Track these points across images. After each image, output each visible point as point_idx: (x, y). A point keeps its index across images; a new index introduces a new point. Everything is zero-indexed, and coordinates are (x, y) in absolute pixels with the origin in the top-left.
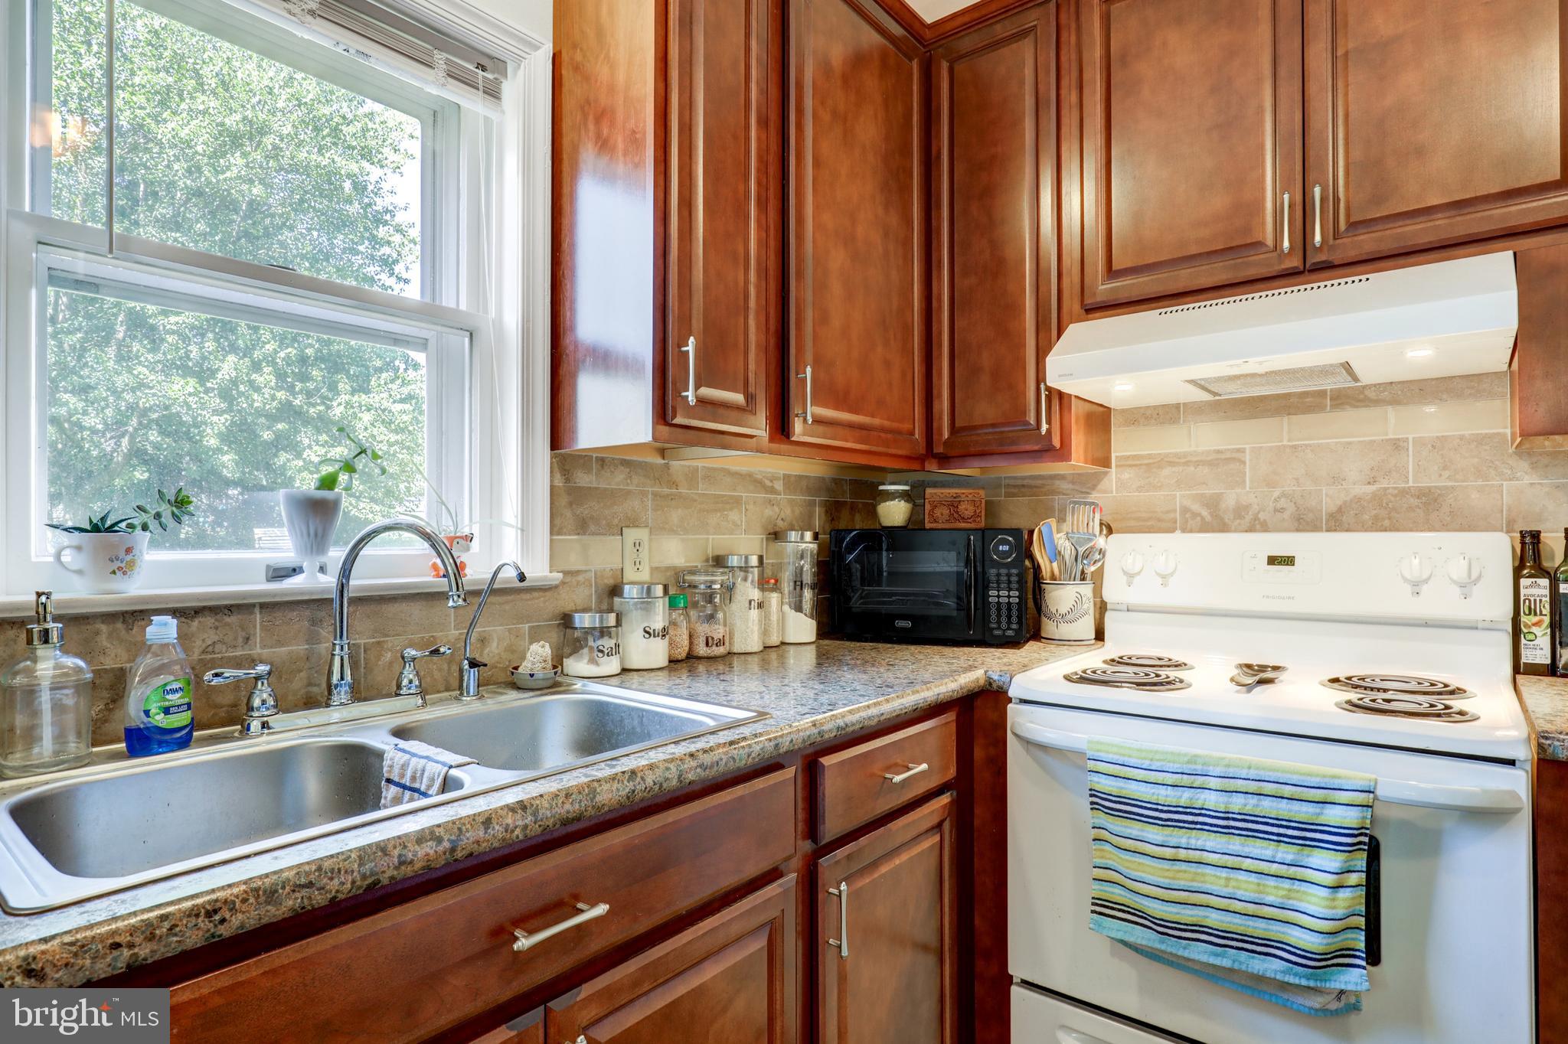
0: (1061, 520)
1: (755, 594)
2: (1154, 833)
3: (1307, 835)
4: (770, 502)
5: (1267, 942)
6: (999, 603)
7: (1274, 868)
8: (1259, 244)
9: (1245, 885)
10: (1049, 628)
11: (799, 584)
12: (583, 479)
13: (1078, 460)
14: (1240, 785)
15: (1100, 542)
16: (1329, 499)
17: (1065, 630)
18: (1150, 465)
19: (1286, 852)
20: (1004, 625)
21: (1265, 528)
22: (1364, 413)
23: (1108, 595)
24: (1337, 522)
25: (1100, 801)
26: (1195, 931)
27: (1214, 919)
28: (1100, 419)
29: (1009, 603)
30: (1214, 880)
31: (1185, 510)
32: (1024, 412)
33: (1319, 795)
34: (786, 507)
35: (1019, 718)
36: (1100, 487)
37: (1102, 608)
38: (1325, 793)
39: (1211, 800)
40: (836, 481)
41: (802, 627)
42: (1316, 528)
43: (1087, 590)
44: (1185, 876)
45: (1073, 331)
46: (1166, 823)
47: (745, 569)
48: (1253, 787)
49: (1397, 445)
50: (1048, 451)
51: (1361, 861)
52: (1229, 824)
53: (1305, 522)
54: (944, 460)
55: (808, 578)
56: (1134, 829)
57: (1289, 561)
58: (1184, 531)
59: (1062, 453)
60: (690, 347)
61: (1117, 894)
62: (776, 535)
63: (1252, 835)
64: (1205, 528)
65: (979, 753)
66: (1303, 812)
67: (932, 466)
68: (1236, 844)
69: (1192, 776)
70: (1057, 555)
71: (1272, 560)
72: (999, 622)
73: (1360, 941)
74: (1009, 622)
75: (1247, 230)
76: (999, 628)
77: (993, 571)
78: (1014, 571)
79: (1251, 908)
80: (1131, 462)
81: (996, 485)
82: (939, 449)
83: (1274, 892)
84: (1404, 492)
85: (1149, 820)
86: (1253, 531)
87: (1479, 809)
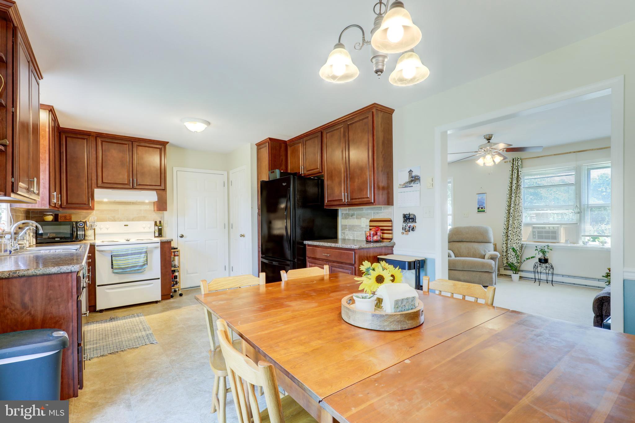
3: (141, 253)
5: (136, 266)
6: (80, 234)
7: (137, 258)
8: (127, 184)
9: (134, 260)
10: (86, 238)
14: (133, 249)
15: (95, 223)
16: (132, 217)
17: (89, 238)
18: (102, 211)
19: (139, 255)
20: (81, 238)
21: (122, 221)
22: (137, 205)
23: (96, 232)
24: (134, 220)
25: (112, 256)
26: (127, 268)
29: (82, 234)
30: (130, 261)
32: (85, 201)
33: (142, 249)
35: (97, 248)
36: (92, 214)
37: (95, 234)
38: (143, 248)
39: (130, 252)
42: (130, 221)
43: (92, 231)
46: (124, 256)
48: (135, 249)
50: (90, 208)
51: (145, 254)
52: (132, 254)
53: (128, 220)
57: (127, 225)
58: (109, 221)
59: (92, 209)
60: (55, 194)
61: (117, 267)
63: (135, 254)
64: (112, 221)
66: (140, 251)
67: (60, 210)
68: (133, 256)
69: (127, 250)
70: (88, 226)
71: (125, 225)
72: (80, 237)
73: (146, 262)
74: (82, 237)
75: (125, 182)
76: (80, 238)
77: (79, 229)
78: (83, 228)
79: (135, 263)
80: (98, 210)
83: (137, 260)
84: (141, 216)
85: (121, 256)
86: (120, 221)
87: (156, 248)
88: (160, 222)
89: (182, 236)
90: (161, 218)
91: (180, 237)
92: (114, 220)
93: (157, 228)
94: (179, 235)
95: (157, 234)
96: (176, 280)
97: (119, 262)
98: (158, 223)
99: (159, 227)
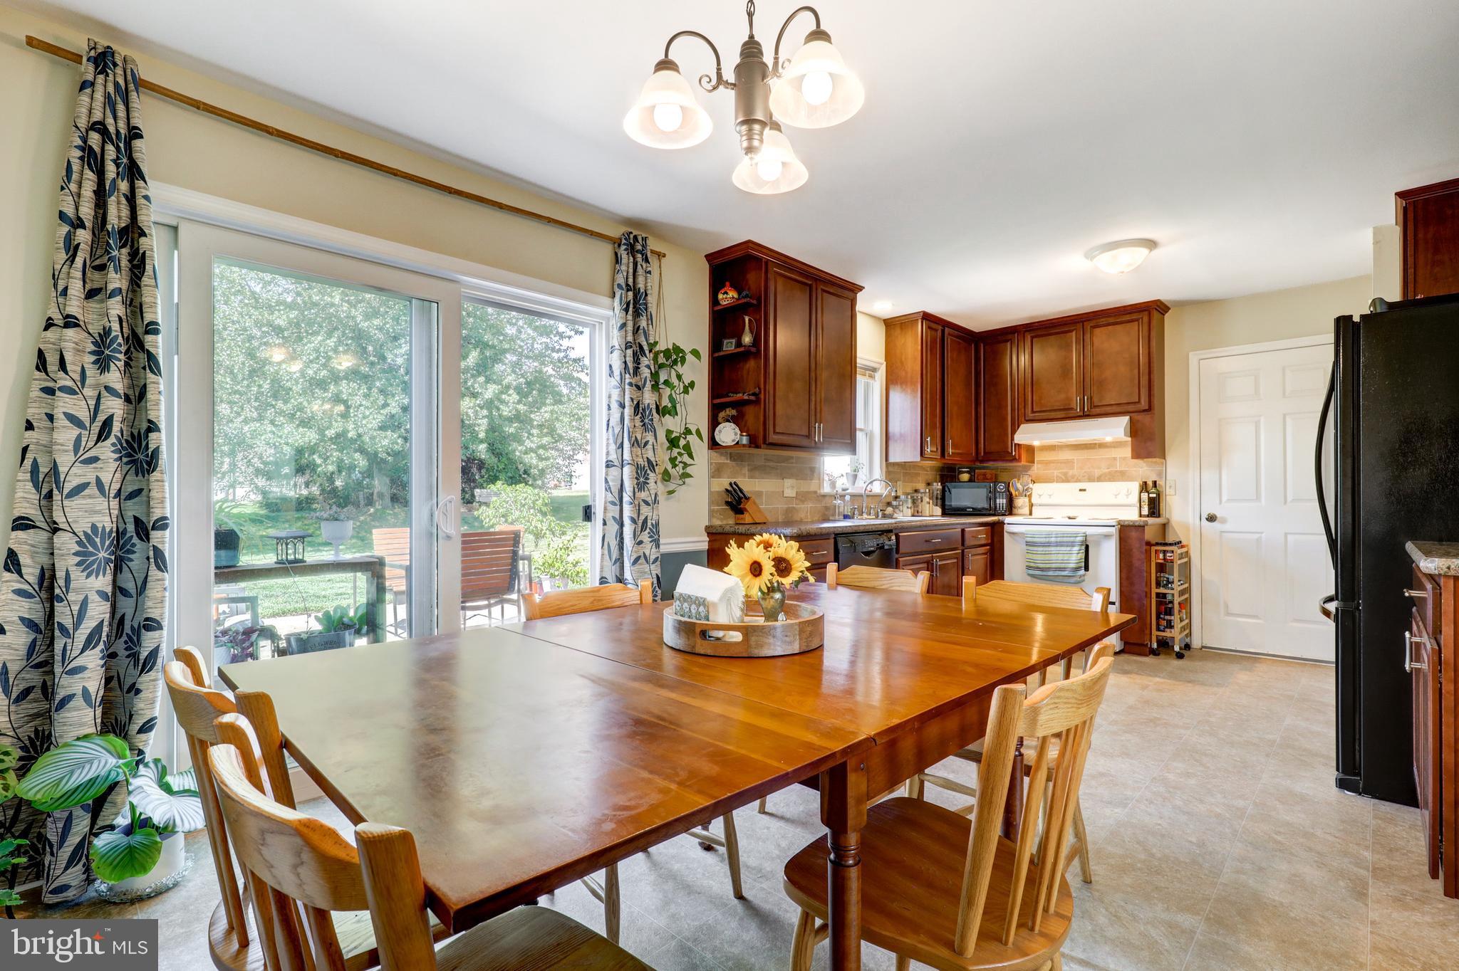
0: (1019, 479)
1: (928, 500)
2: (1041, 549)
3: (1072, 544)
4: (927, 474)
6: (1000, 504)
7: (1066, 552)
8: (1072, 409)
9: (1060, 557)
10: (1015, 511)
11: (937, 498)
12: (891, 469)
13: (1023, 462)
14: (1059, 535)
15: (1031, 486)
16: (1097, 473)
17: (1020, 511)
18: (1047, 463)
19: (1069, 549)
20: (1002, 509)
21: (1080, 481)
22: (1106, 450)
23: (1033, 501)
24: (1099, 479)
25: (1028, 544)
26: (1049, 569)
27: (1054, 566)
28: (1031, 450)
29: (1003, 504)
30: (1053, 557)
31: (1057, 476)
32: (1007, 448)
33: (1074, 535)
34: (930, 475)
35: (1007, 528)
36: (1031, 469)
37: (1031, 506)
38: (1076, 535)
39: (1053, 540)
40: (943, 467)
41: (938, 511)
42: (1093, 481)
43: (1027, 499)
44: (1047, 557)
45: (1023, 427)
46: (1043, 546)
47: (925, 493)
48: (1062, 536)
49: (1115, 459)
50: (1014, 459)
51: (1083, 547)
52: (1057, 544)
53: (1091, 479)
54: (982, 462)
55: (939, 497)
56: (1035, 548)
57: (1085, 490)
58: (1056, 482)
59: (1019, 460)
60: (929, 439)
61: (1032, 565)
62: (929, 484)
63: (1062, 546)
64: (1063, 481)
65: (996, 540)
66: (1072, 539)
67: (978, 464)
68: (1058, 548)
69: (1049, 535)
70: (1017, 490)
71: (1081, 490)
72: (1000, 509)
73: (1083, 564)
74: (1004, 508)
75: (1069, 404)
77: (998, 494)
78: (1005, 494)
79: (1061, 561)
80: (1040, 462)
81: (997, 468)
82: (980, 458)
83: (1066, 557)
84: (1116, 471)
85: (1039, 546)
86: (1076, 482)
87: (1107, 536)
88: (1155, 483)
89: (1211, 518)
90: (1160, 474)
91: (1207, 519)
92: (1067, 481)
93: (1145, 496)
94: (1205, 516)
95: (1145, 511)
96: (1168, 617)
97: (1040, 558)
98: (1150, 484)
99: (1151, 495)
